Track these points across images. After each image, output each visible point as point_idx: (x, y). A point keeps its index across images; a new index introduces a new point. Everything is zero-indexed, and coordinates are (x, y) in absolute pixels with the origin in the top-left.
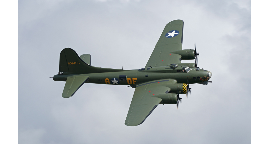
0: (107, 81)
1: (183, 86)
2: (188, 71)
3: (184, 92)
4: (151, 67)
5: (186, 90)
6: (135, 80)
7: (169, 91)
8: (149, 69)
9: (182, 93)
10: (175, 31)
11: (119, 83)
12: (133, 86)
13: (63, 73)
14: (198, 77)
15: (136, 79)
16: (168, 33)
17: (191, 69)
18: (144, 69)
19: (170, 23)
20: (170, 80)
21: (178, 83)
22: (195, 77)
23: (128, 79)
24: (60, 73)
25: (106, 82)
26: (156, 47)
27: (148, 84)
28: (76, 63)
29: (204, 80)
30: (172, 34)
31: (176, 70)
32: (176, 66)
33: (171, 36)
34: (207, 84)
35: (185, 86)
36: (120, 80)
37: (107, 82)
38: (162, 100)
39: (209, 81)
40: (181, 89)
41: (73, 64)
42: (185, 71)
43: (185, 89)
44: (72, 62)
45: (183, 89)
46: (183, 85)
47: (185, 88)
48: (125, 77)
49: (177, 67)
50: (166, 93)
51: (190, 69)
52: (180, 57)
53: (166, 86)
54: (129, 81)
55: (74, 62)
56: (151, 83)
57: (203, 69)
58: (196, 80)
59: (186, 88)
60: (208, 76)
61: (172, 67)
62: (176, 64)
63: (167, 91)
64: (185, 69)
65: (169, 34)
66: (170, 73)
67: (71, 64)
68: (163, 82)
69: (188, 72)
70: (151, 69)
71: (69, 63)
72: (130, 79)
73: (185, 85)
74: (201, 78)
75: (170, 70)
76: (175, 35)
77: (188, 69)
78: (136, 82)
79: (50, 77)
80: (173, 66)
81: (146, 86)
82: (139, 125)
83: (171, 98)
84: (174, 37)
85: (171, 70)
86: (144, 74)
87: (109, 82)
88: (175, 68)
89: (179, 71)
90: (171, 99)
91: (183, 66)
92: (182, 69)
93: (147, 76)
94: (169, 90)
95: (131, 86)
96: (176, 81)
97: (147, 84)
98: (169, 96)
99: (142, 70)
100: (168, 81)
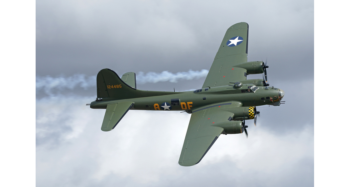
0: (156, 106)
1: (250, 110)
2: (254, 90)
3: (251, 118)
4: (210, 88)
5: (253, 115)
6: (190, 105)
7: (232, 117)
8: (207, 89)
9: (249, 118)
10: (238, 38)
11: (171, 109)
12: (189, 112)
13: (102, 99)
14: (268, 98)
15: (192, 103)
16: (230, 40)
17: (259, 88)
18: (201, 90)
19: (232, 28)
20: (233, 102)
21: (243, 105)
22: (264, 98)
23: (182, 103)
24: (99, 99)
25: (155, 108)
26: (215, 59)
27: (207, 109)
28: (117, 87)
29: (275, 101)
30: (235, 42)
31: (240, 90)
32: (239, 85)
33: (233, 44)
34: (279, 105)
35: (251, 110)
36: (172, 105)
37: (157, 108)
38: (223, 129)
39: (281, 101)
40: (247, 114)
41: (113, 87)
42: (251, 91)
43: (251, 114)
44: (112, 86)
45: (250, 114)
46: (250, 108)
47: (251, 112)
48: (179, 101)
49: (241, 86)
50: (228, 120)
51: (257, 88)
52: (245, 71)
53: (229, 111)
54: (184, 105)
55: (115, 86)
56: (210, 107)
57: (273, 87)
58: (265, 101)
59: (253, 112)
60: (280, 95)
61: (235, 87)
62: (240, 83)
63: (230, 117)
64: (251, 88)
65: (231, 42)
66: (233, 94)
67: (111, 87)
68: (224, 106)
69: (255, 92)
70: (209, 90)
71: (109, 87)
72: (184, 103)
73: (251, 108)
74: (271, 99)
75: (232, 90)
76: (238, 43)
77: (255, 87)
78: (191, 106)
79: (87, 105)
80: (236, 85)
81: (204, 111)
82: (196, 165)
83: (235, 126)
84: (237, 45)
85: (234, 90)
86: (200, 97)
87: (158, 107)
88: (239, 87)
89: (243, 91)
90: (235, 128)
91: (249, 85)
92: (247, 88)
93: (204, 99)
94: (232, 115)
95: (186, 111)
96: (240, 103)
97: (205, 108)
98: (233, 124)
99: (198, 92)
100: (230, 104)
